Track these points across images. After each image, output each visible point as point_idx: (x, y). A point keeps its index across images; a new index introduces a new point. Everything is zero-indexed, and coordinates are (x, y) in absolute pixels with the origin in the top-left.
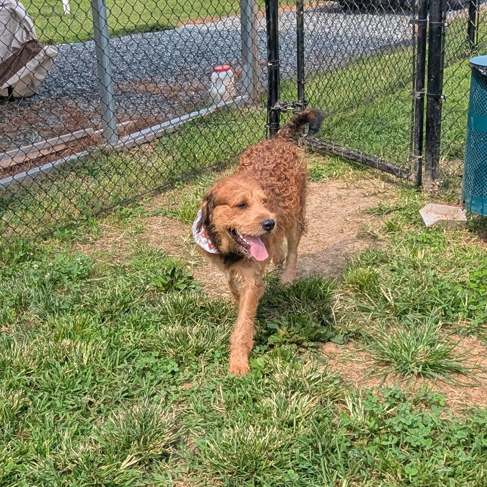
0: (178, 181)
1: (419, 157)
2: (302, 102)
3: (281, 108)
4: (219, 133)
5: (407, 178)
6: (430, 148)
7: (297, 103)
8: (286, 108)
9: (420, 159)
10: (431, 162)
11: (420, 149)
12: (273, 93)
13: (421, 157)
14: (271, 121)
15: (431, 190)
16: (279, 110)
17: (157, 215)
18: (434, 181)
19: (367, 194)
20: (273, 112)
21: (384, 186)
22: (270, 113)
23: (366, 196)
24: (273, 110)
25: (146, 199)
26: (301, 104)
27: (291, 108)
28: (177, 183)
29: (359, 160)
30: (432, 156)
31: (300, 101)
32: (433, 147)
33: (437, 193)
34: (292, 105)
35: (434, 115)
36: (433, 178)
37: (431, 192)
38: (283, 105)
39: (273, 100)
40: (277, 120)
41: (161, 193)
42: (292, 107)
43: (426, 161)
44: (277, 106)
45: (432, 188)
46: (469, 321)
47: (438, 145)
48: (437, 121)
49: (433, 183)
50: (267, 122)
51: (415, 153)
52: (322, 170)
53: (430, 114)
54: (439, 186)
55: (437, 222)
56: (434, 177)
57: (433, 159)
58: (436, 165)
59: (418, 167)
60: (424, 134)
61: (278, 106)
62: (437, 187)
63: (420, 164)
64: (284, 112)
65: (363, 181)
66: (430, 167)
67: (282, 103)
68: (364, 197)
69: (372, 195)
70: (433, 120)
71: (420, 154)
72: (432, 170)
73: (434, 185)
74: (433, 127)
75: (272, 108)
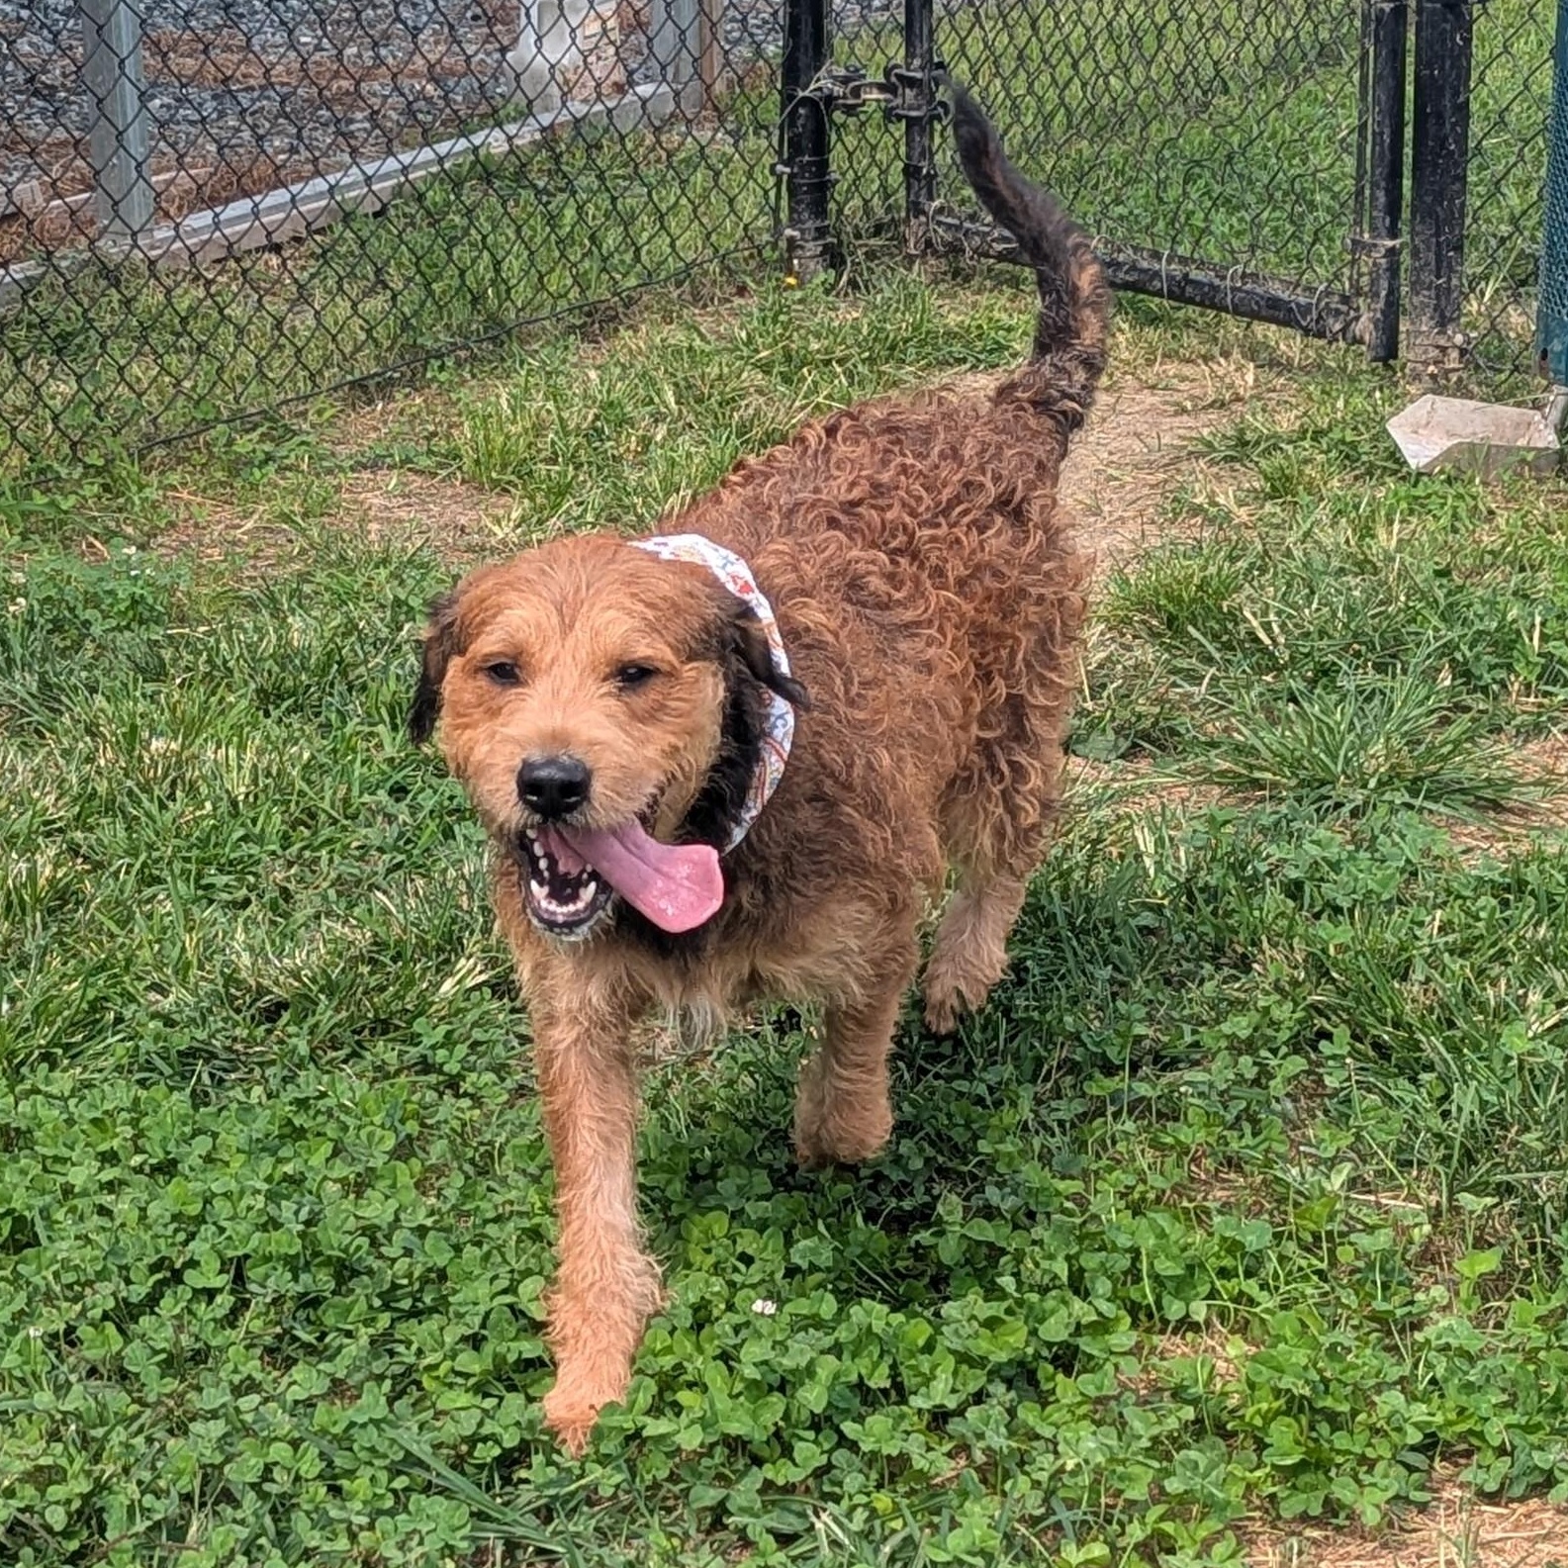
0: (440, 356)
1: (1390, 243)
2: (922, 68)
3: (838, 90)
4: (570, 214)
5: (1344, 330)
6: (1429, 199)
7: (903, 71)
8: (856, 92)
9: (1392, 252)
10: (1432, 256)
11: (1393, 208)
12: (806, 29)
13: (1397, 243)
14: (796, 147)
15: (1431, 368)
16: (830, 99)
17: (374, 465)
18: (1442, 332)
19: (1189, 405)
20: (802, 111)
21: (1256, 380)
22: (793, 116)
23: (1184, 411)
24: (805, 101)
25: (320, 413)
26: (918, 75)
27: (876, 95)
28: (436, 364)
29: (1157, 284)
30: (1437, 235)
31: (917, 62)
32: (1439, 197)
33: (1454, 378)
34: (881, 79)
35: (1442, 69)
36: (1443, 322)
37: (1433, 376)
38: (845, 81)
39: (803, 60)
40: (821, 148)
41: (370, 402)
42: (881, 88)
43: (1415, 254)
44: (823, 82)
45: (1436, 363)
46: (1546, 694)
47: (1457, 186)
48: (1457, 94)
49: (1442, 342)
50: (780, 153)
51: (1373, 229)
52: (1009, 329)
53: (1430, 66)
54: (1463, 352)
55: (1449, 450)
56: (1442, 316)
57: (1438, 244)
58: (1451, 269)
59: (1384, 284)
60: (1408, 151)
61: (826, 83)
62: (1455, 354)
63: (1393, 270)
64: (850, 110)
65: (1172, 368)
66: (1427, 277)
67: (842, 72)
68: (1176, 414)
69: (1211, 405)
70: (1441, 90)
71: (1393, 233)
72: (1438, 287)
73: (1443, 350)
74: (1440, 116)
75: (801, 94)
